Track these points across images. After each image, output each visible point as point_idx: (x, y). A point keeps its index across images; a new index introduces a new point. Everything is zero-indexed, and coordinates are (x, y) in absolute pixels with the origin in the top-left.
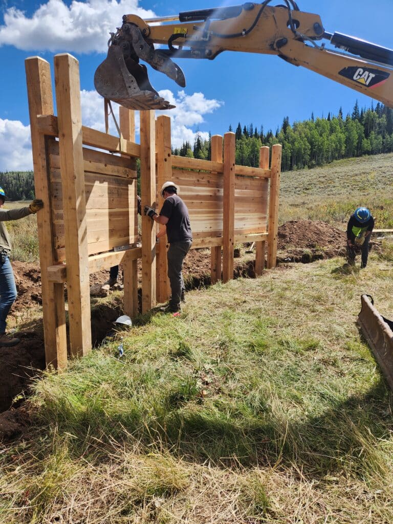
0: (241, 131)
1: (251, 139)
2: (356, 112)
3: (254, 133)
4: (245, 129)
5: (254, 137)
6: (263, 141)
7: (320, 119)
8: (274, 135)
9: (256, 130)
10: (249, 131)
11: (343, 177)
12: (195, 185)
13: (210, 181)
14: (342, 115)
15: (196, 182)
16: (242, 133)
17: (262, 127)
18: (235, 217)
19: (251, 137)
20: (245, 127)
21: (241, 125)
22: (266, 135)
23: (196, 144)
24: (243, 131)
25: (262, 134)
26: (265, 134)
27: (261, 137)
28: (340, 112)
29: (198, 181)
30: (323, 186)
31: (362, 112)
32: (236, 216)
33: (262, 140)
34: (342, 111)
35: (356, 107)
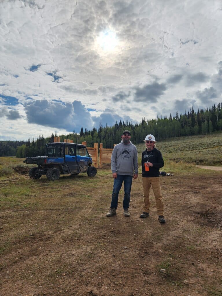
2: (177, 116)
3: (128, 125)
9: (129, 123)
23: (100, 129)
25: (132, 125)
26: (134, 125)
27: (132, 127)
31: (181, 116)
35: (177, 114)
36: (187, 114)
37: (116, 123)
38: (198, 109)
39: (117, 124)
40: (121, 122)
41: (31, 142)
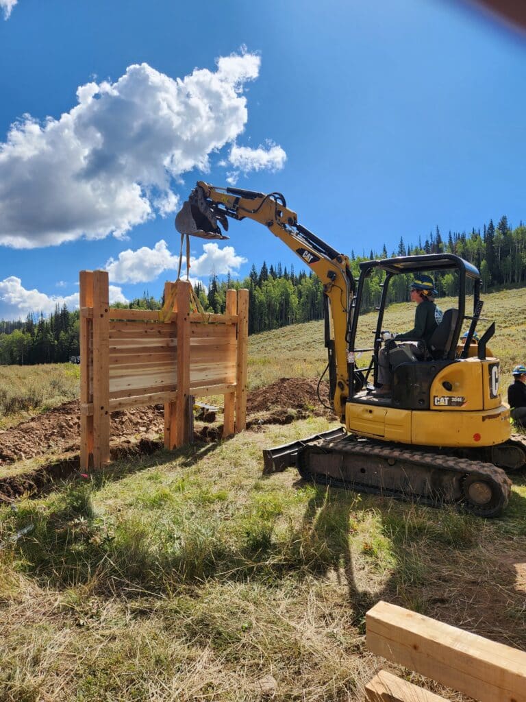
0: (267, 272)
1: (280, 280)
2: (402, 251)
3: (283, 273)
4: (272, 269)
5: (282, 278)
6: (295, 283)
7: (361, 257)
8: (308, 275)
9: (285, 269)
10: (276, 270)
11: (389, 326)
12: (142, 336)
13: (162, 331)
14: (386, 253)
15: (144, 333)
16: (269, 274)
17: (292, 267)
18: (191, 368)
19: (280, 278)
20: (272, 266)
21: (266, 263)
22: (298, 277)
23: (211, 286)
24: (269, 271)
25: (292, 275)
26: (297, 275)
27: (292, 279)
28: (385, 250)
29: (146, 332)
30: (365, 337)
31: (409, 249)
32: (192, 366)
33: (292, 281)
34: (387, 250)
35: (402, 245)
36: (423, 245)
37: (253, 269)
38: (450, 233)
39: (255, 274)
40: (264, 268)
41: (36, 322)
